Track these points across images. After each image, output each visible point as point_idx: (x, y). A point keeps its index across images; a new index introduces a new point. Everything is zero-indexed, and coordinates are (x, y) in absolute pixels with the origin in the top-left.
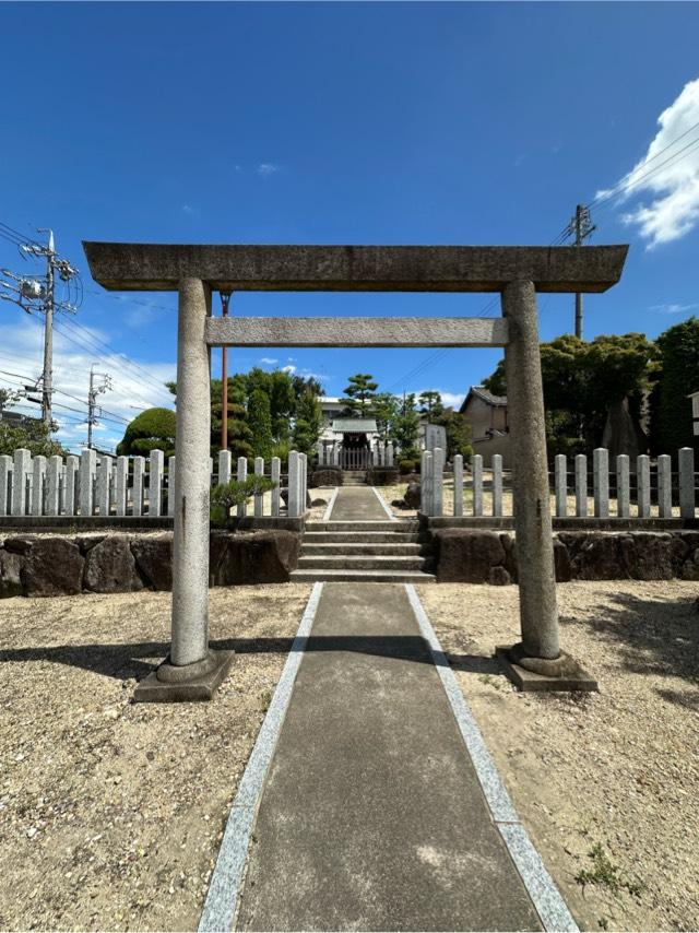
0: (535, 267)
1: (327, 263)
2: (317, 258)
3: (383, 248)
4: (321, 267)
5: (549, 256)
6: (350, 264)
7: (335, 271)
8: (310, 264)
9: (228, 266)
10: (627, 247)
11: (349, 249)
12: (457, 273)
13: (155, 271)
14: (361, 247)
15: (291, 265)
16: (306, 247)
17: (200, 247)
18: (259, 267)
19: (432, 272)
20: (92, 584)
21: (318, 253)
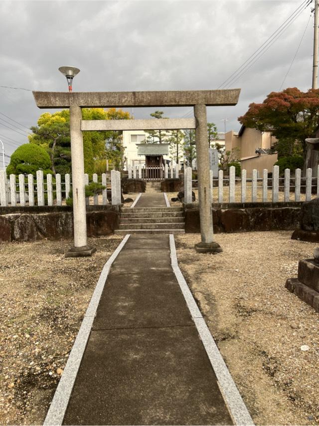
0: (205, 99)
1: (126, 99)
2: (122, 97)
3: (147, 92)
4: (123, 101)
5: (210, 94)
6: (135, 99)
7: (129, 101)
8: (119, 99)
9: (88, 101)
10: (240, 89)
11: (134, 93)
12: (175, 101)
13: (61, 103)
14: (138, 92)
15: (113, 100)
16: (118, 93)
17: (77, 93)
18: (100, 101)
19: (166, 102)
20: (17, 237)
21: (123, 94)
